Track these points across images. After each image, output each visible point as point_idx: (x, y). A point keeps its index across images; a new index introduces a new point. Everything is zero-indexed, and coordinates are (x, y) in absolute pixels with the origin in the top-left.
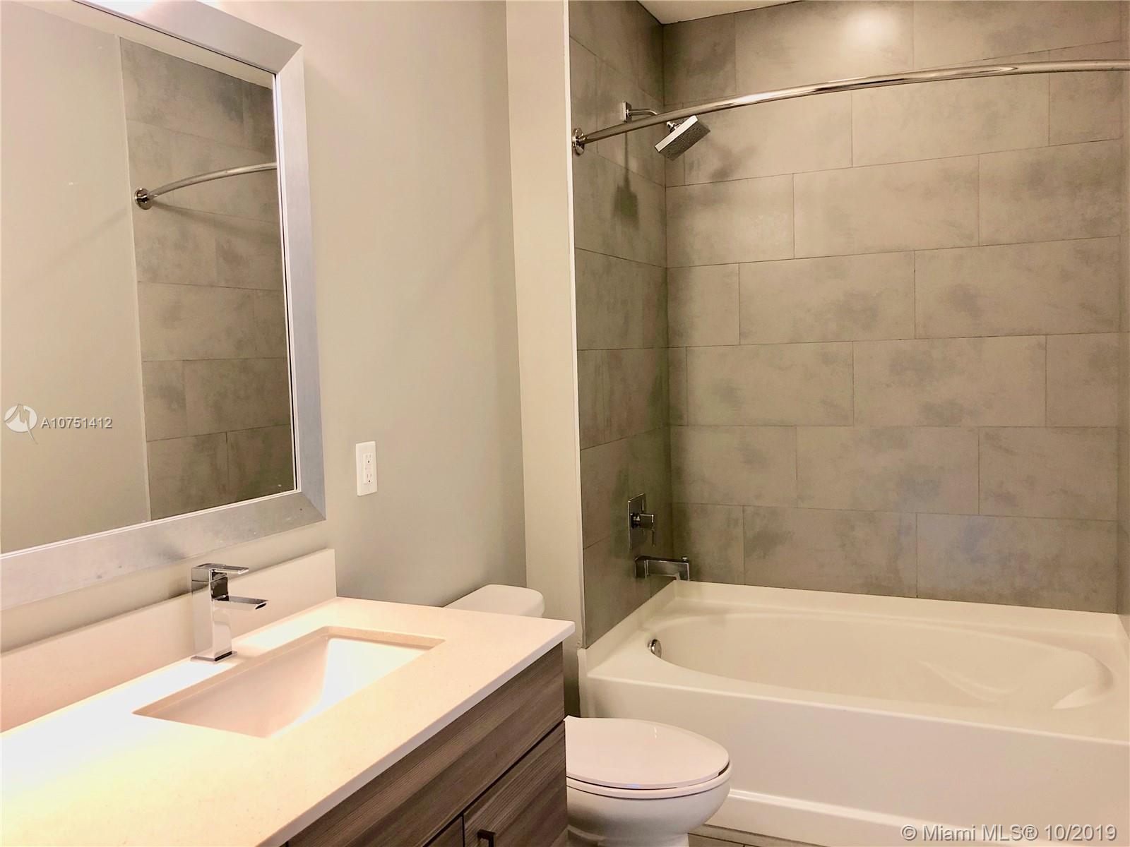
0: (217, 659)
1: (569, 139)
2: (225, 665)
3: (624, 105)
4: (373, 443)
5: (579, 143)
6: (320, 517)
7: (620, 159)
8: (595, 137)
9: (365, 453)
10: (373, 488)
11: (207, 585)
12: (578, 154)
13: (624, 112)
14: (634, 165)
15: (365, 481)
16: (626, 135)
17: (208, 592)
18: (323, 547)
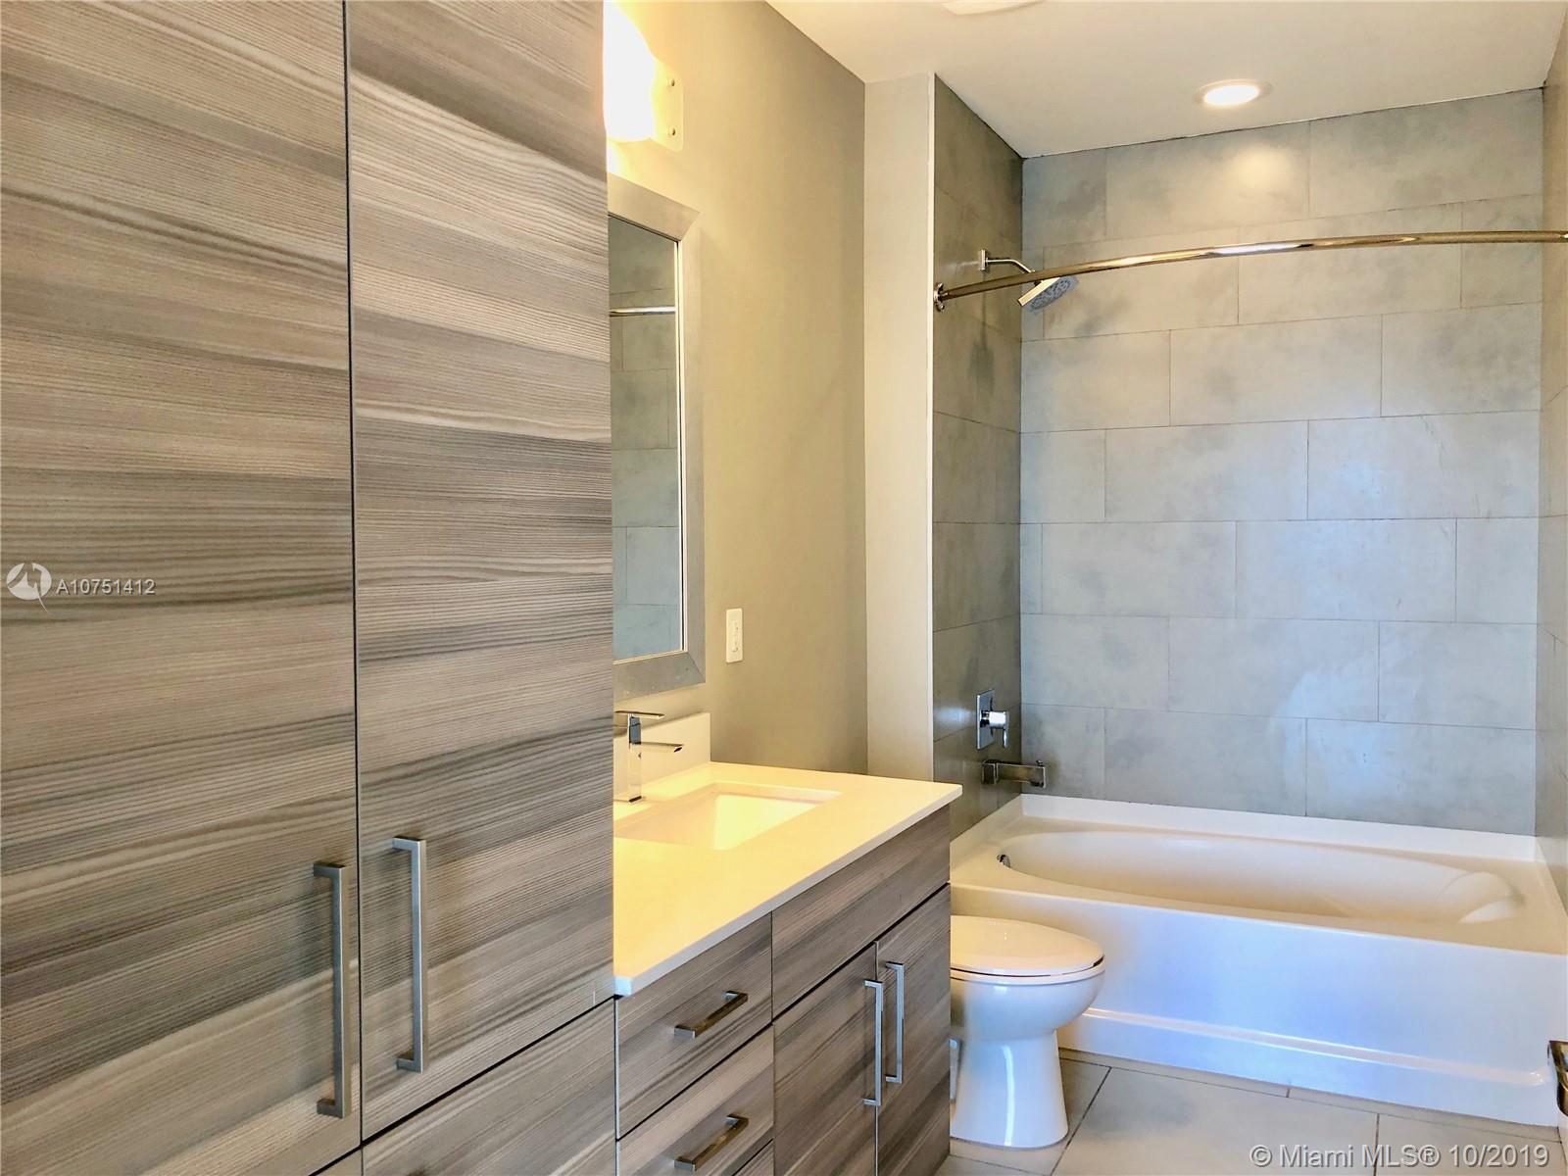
0: (632, 801)
1: (932, 295)
2: (638, 807)
3: (983, 253)
4: (740, 610)
5: (940, 299)
6: (700, 678)
7: (978, 313)
8: (958, 293)
9: (734, 618)
10: (739, 657)
11: (625, 732)
12: (939, 310)
13: (983, 260)
14: (991, 319)
15: (734, 648)
16: (984, 297)
17: (627, 737)
18: (698, 712)
